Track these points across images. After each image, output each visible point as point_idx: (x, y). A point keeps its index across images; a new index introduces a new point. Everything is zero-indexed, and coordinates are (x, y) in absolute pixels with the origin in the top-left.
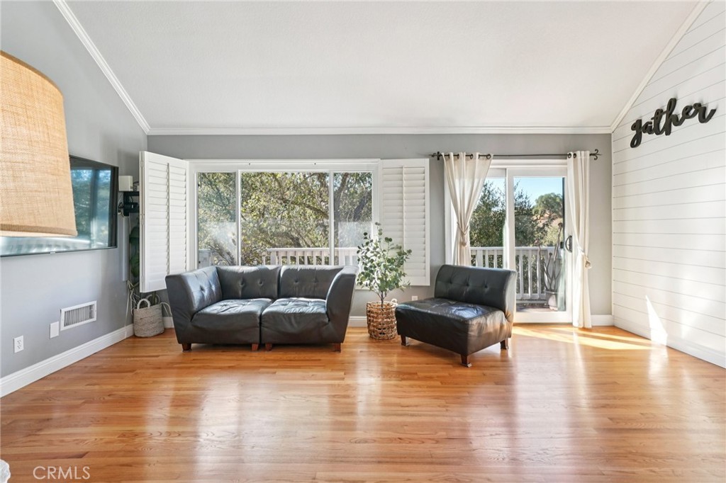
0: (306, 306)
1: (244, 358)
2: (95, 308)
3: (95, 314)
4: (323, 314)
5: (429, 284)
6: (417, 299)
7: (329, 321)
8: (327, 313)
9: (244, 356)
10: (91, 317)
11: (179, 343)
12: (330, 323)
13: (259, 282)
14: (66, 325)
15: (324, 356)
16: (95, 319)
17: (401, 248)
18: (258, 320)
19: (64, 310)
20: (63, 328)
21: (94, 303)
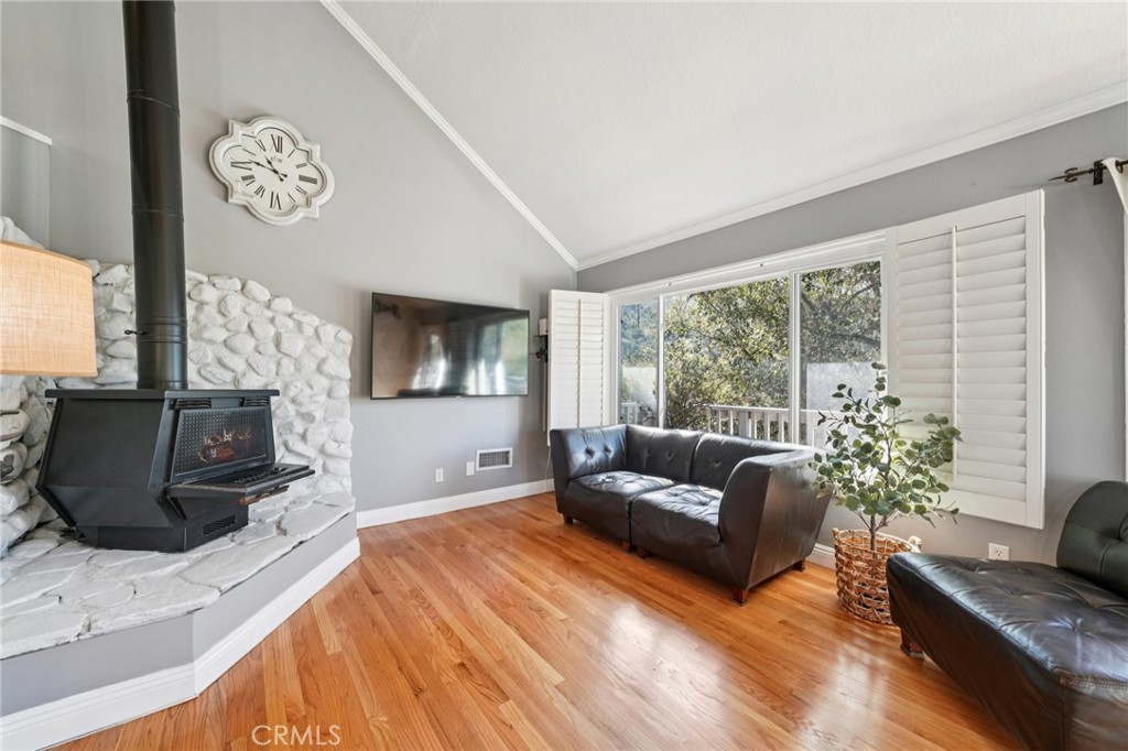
0: (704, 504)
1: (606, 556)
2: (511, 455)
3: (511, 460)
4: (712, 526)
5: (1041, 528)
6: (1005, 557)
7: (721, 540)
8: (718, 528)
9: (609, 552)
10: (507, 463)
11: (560, 511)
12: (723, 546)
13: (666, 454)
14: (481, 466)
15: (704, 601)
16: (510, 465)
17: (945, 421)
18: (627, 507)
19: (479, 452)
20: (478, 469)
21: (511, 449)
